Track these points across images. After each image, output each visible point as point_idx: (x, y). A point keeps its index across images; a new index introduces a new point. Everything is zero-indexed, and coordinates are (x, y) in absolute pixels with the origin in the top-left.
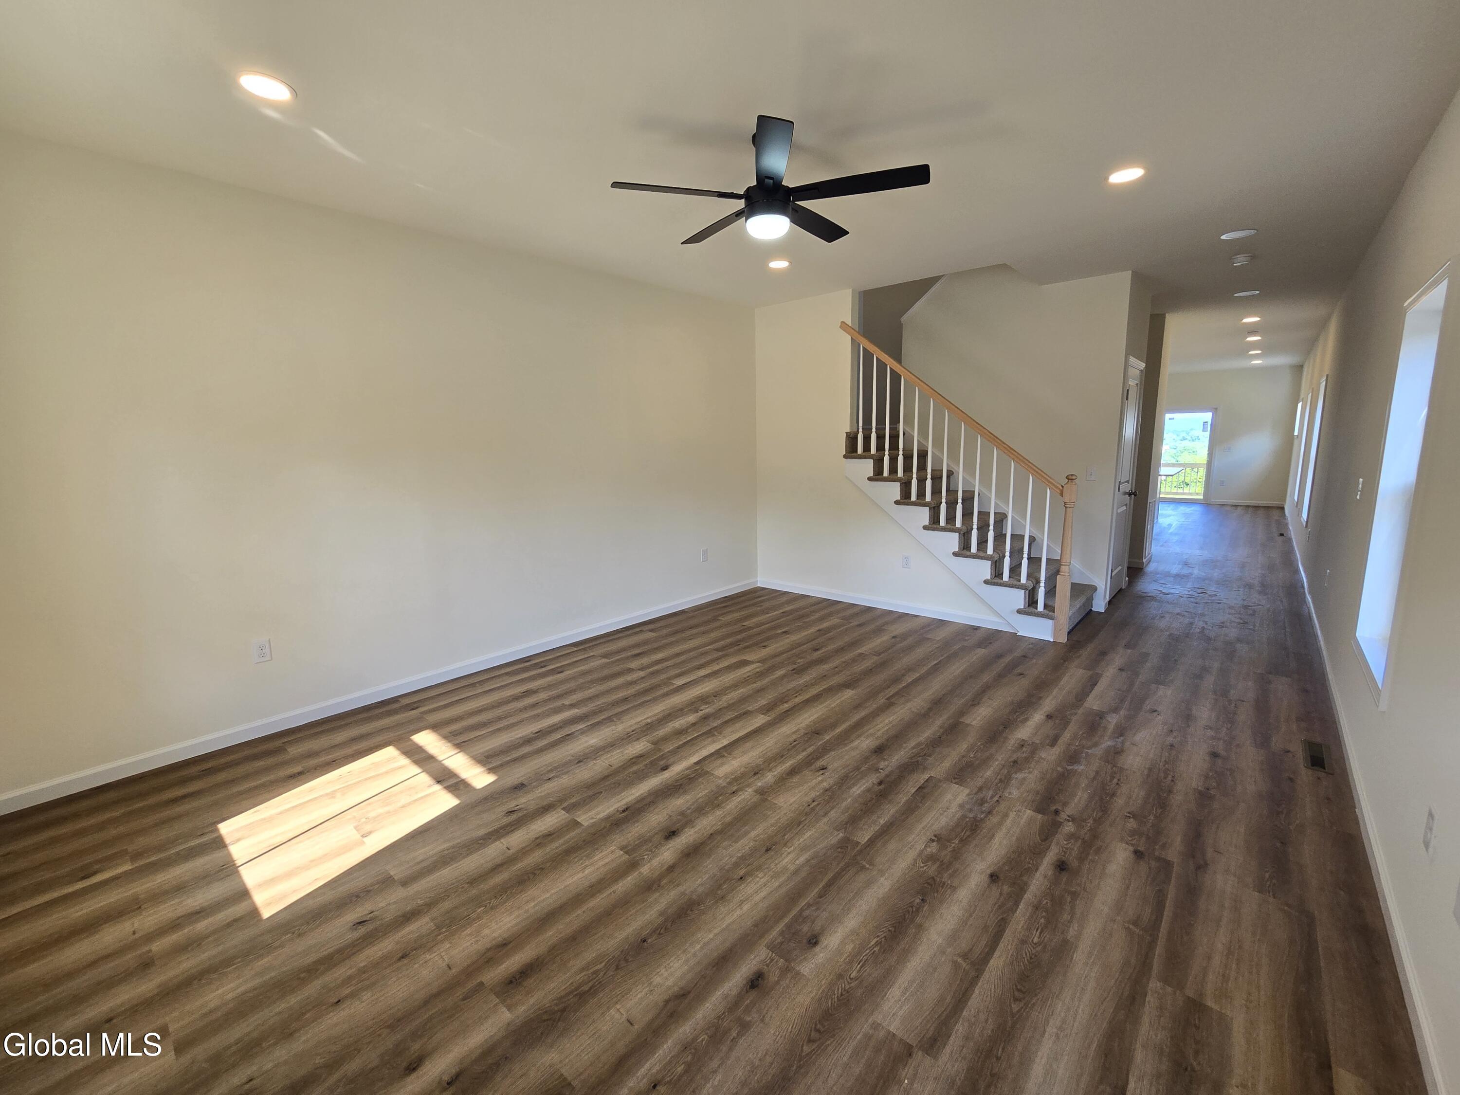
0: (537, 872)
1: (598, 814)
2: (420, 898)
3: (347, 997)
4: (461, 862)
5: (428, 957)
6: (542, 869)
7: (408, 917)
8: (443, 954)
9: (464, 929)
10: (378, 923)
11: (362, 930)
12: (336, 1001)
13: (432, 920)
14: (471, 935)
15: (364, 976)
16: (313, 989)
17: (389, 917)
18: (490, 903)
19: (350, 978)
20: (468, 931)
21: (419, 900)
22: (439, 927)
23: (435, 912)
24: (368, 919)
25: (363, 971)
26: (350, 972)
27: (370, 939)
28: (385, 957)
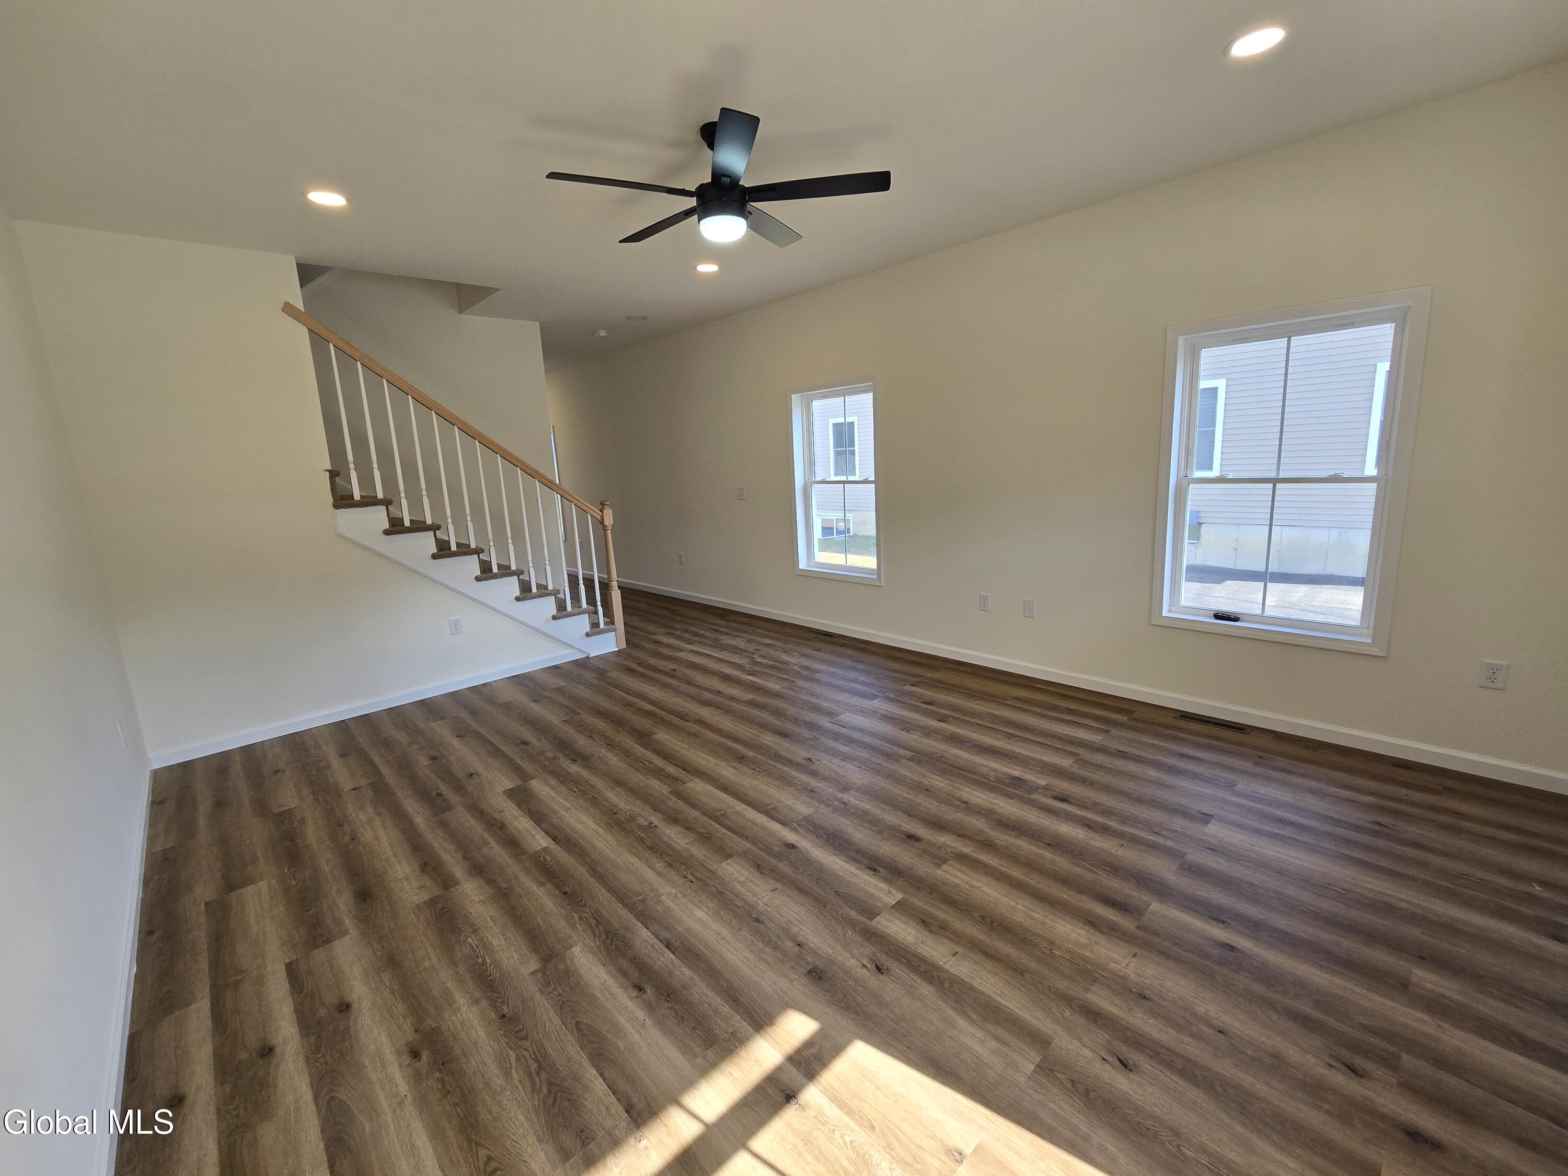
0: (988, 920)
1: (881, 889)
2: (1063, 1016)
3: (1212, 1026)
4: (992, 994)
5: (1133, 976)
6: (983, 917)
7: (1094, 1016)
8: (1124, 965)
9: (1087, 958)
10: (1115, 1043)
11: (1134, 1056)
12: (1221, 1035)
13: (1087, 990)
14: (1092, 951)
15: (1182, 1022)
16: (1224, 1067)
17: (1102, 1036)
18: (1045, 948)
19: (1193, 1036)
20: (1089, 954)
21: (1065, 1015)
22: (1095, 980)
23: (1076, 991)
24: (1115, 1058)
25: (1179, 1028)
26: (1187, 1039)
27: (1139, 1042)
28: (1154, 1014)
